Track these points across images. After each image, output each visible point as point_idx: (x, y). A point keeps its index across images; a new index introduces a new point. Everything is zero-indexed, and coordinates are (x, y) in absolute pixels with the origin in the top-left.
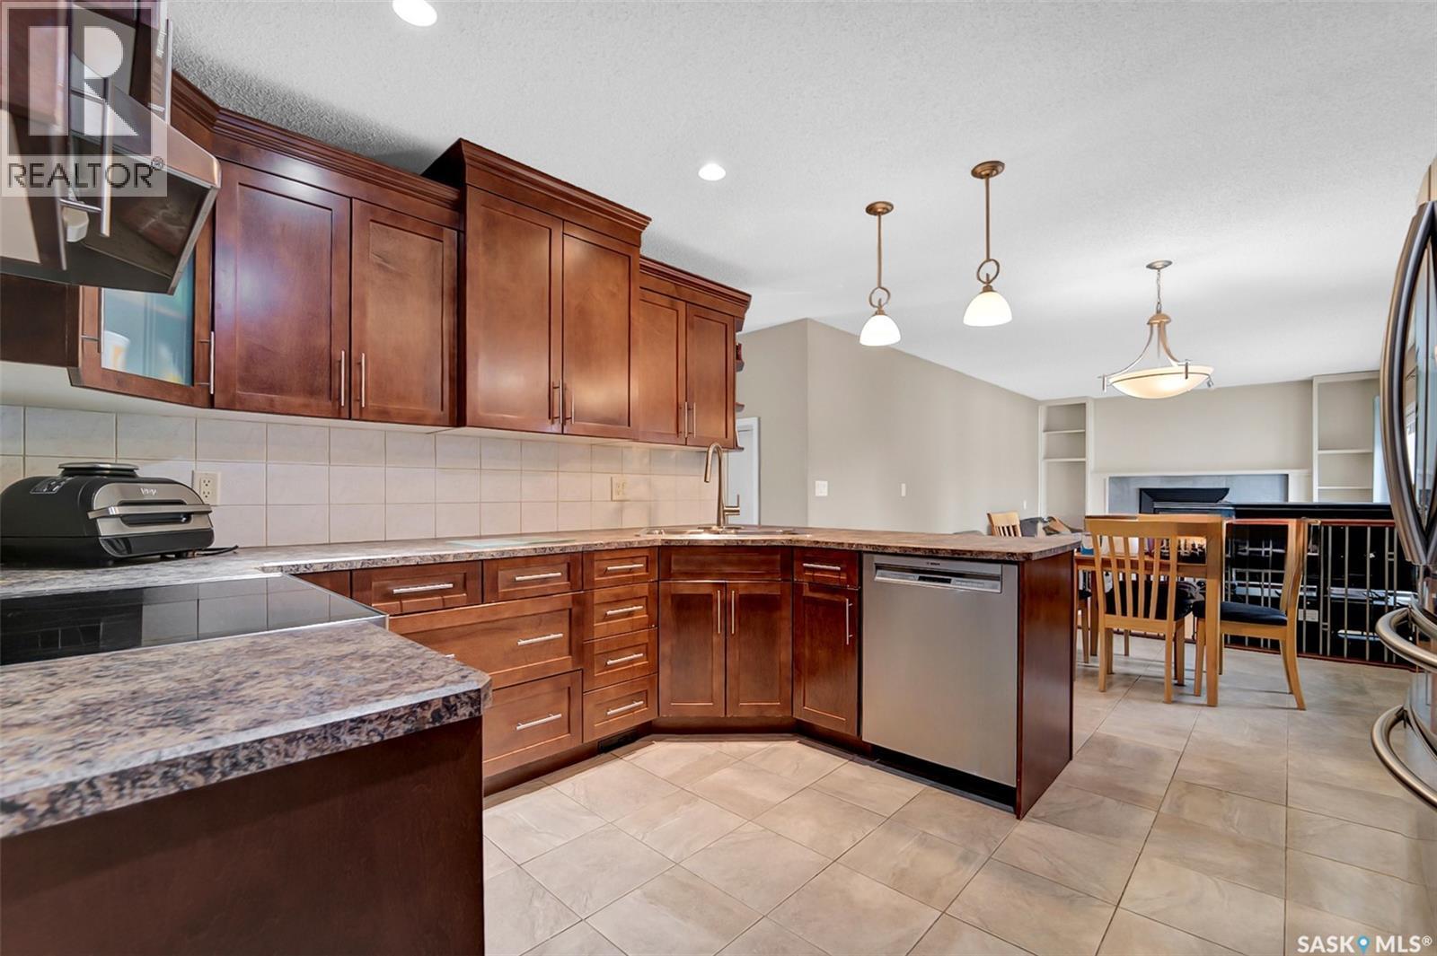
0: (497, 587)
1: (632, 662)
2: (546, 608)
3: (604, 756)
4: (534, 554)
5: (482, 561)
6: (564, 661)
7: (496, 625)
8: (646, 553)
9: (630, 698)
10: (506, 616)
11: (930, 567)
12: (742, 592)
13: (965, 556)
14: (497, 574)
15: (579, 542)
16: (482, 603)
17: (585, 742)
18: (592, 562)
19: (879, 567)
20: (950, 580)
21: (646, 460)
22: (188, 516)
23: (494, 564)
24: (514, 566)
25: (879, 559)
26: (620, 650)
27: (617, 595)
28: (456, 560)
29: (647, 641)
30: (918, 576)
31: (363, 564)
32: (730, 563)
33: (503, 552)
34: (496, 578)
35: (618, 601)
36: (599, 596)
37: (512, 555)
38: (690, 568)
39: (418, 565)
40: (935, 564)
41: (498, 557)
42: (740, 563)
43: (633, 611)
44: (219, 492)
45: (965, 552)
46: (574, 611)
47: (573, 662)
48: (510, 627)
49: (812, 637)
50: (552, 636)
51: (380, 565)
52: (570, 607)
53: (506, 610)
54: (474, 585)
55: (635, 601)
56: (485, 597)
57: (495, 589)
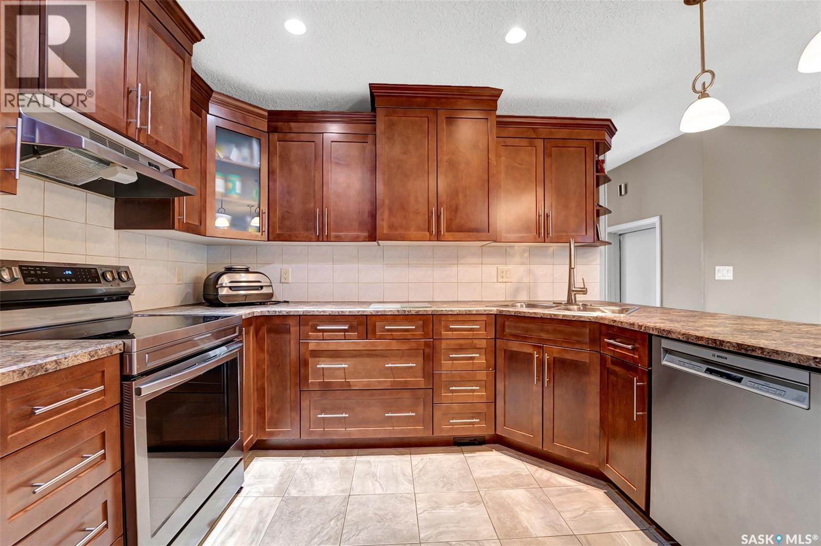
0: (375, 330)
1: (473, 391)
2: (405, 347)
3: (456, 448)
4: (397, 313)
5: (366, 315)
6: (420, 381)
7: (374, 352)
8: (484, 318)
9: (471, 415)
10: (380, 348)
11: (716, 359)
12: (556, 355)
13: (754, 354)
14: (375, 324)
15: (430, 309)
16: (367, 339)
17: (434, 435)
18: (440, 321)
19: (667, 351)
20: (742, 379)
21: (526, 255)
22: (262, 287)
23: (374, 318)
24: (386, 320)
25: (665, 344)
26: (463, 382)
27: (460, 345)
28: (350, 314)
29: (485, 379)
30: (705, 367)
31: (303, 312)
32: (547, 332)
33: (378, 312)
34: (375, 326)
35: (460, 349)
36: (444, 344)
37: (383, 314)
38: (516, 332)
39: (330, 315)
40: (722, 357)
41: (374, 314)
42: (555, 331)
43: (475, 357)
44: (290, 277)
45: (754, 349)
46: (426, 351)
47: (425, 383)
48: (384, 355)
49: (614, 405)
50: (411, 365)
51: (311, 314)
52: (423, 348)
53: (379, 345)
54: (362, 329)
55: (476, 350)
56: (368, 336)
57: (374, 332)
